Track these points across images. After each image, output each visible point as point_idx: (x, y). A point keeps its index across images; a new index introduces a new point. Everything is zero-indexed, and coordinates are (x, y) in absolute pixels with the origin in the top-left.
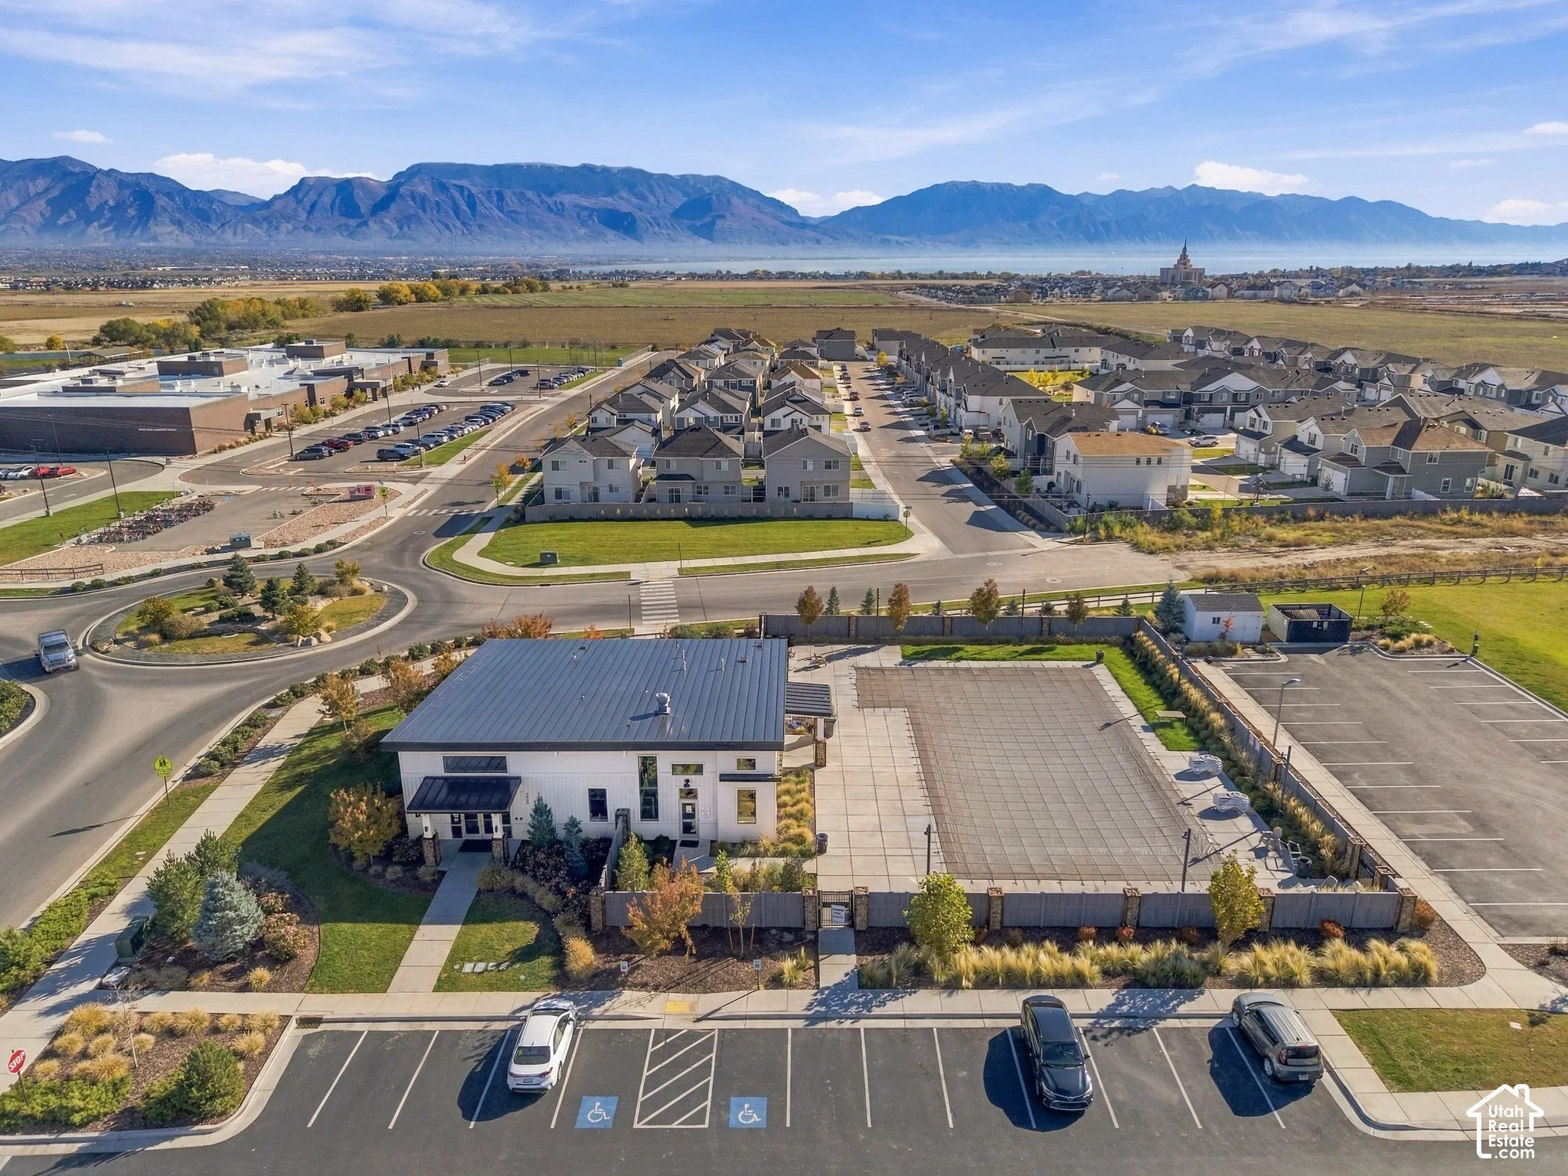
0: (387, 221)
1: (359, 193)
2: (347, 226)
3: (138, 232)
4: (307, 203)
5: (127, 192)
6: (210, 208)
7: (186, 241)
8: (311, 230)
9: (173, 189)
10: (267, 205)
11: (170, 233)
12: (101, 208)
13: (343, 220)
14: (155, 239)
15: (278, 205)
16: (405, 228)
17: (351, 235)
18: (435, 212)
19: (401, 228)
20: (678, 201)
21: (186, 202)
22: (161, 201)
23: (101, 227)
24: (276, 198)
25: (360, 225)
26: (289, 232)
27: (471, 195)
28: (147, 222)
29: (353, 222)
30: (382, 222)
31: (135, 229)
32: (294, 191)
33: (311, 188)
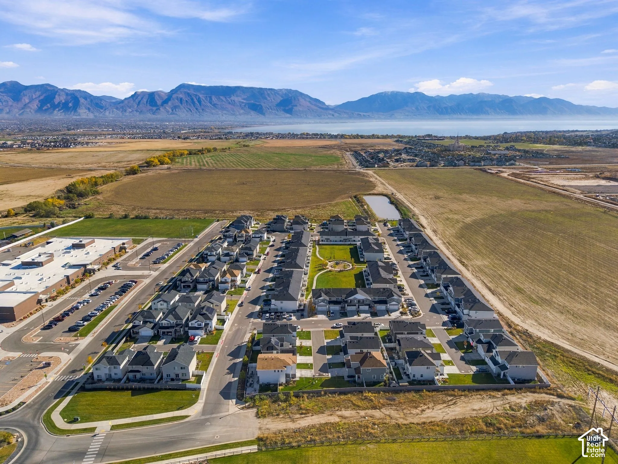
0: (167, 108)
1: (157, 97)
2: (152, 110)
3: (73, 113)
4: (137, 101)
5: (69, 97)
6: (101, 103)
7: (91, 116)
8: (138, 111)
9: (86, 96)
10: (122, 102)
11: (85, 113)
12: (59, 103)
13: (151, 107)
14: (79, 115)
15: (126, 102)
16: (174, 110)
17: (154, 113)
18: (185, 104)
19: (172, 110)
20: (279, 99)
21: (91, 101)
22: (82, 100)
23: (59, 110)
24: (126, 99)
25: (157, 109)
26: (130, 112)
27: (199, 98)
28: (76, 108)
29: (154, 108)
30: (165, 108)
31: (71, 112)
32: (133, 96)
33: (139, 95)
